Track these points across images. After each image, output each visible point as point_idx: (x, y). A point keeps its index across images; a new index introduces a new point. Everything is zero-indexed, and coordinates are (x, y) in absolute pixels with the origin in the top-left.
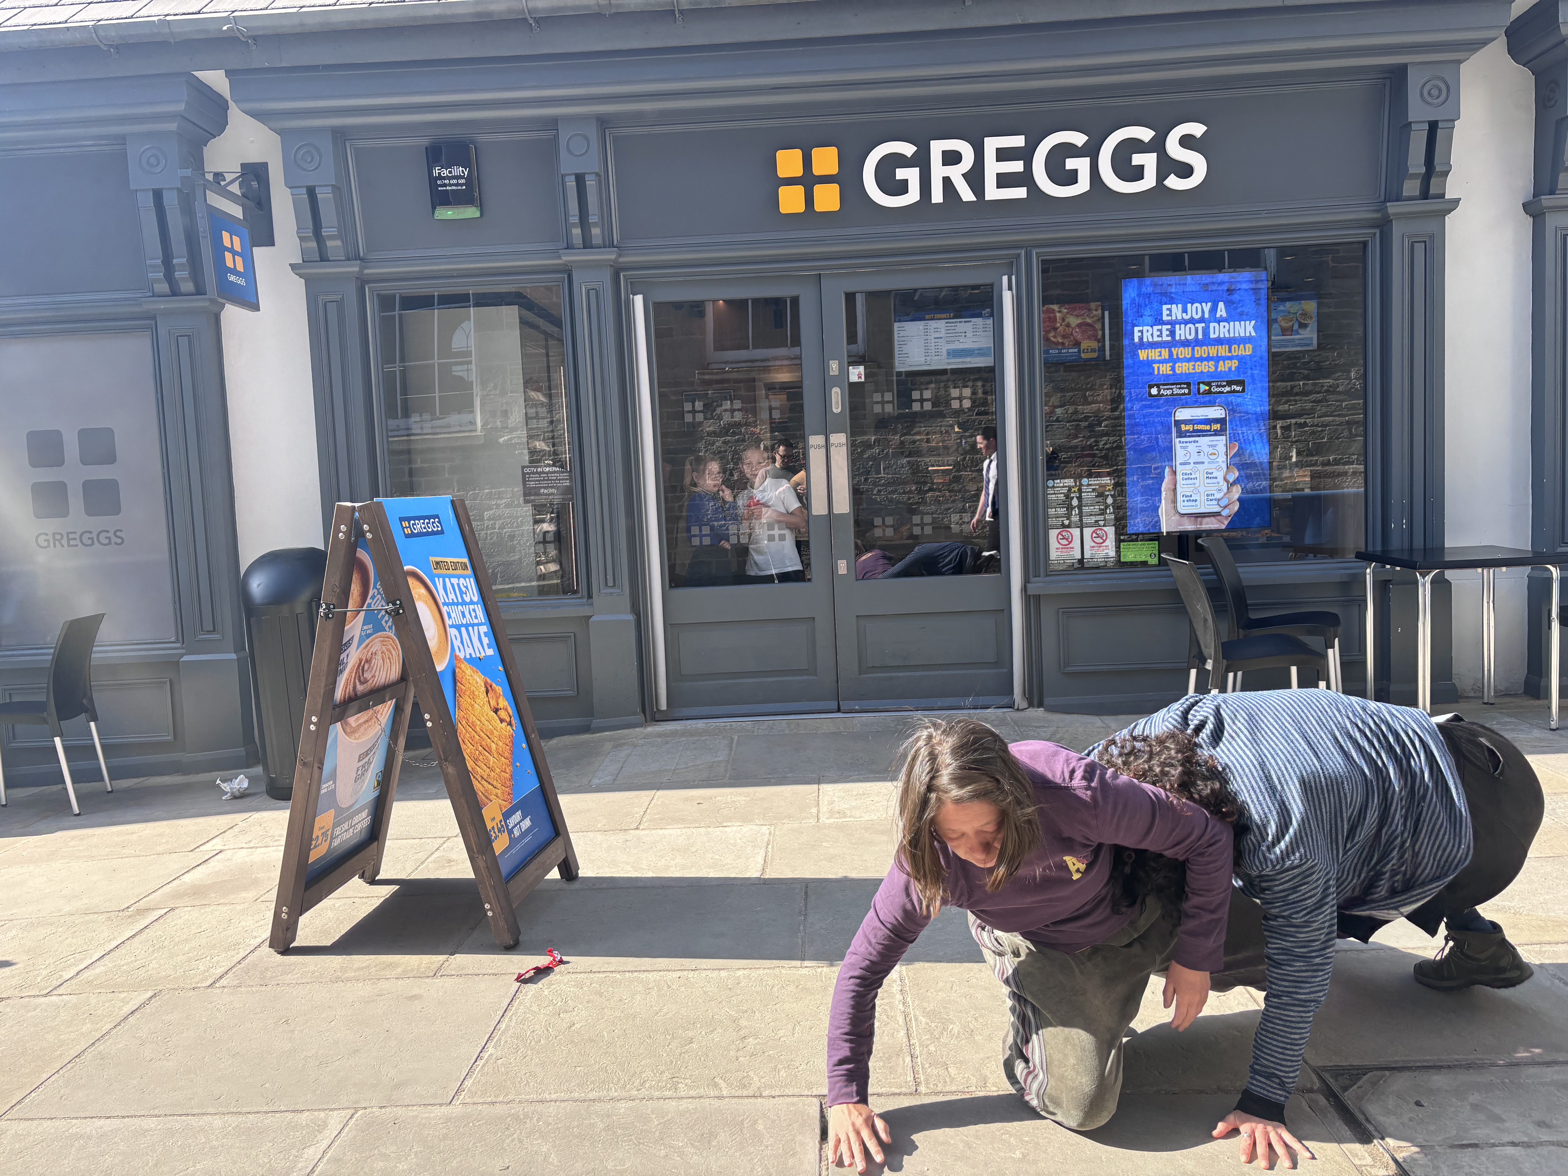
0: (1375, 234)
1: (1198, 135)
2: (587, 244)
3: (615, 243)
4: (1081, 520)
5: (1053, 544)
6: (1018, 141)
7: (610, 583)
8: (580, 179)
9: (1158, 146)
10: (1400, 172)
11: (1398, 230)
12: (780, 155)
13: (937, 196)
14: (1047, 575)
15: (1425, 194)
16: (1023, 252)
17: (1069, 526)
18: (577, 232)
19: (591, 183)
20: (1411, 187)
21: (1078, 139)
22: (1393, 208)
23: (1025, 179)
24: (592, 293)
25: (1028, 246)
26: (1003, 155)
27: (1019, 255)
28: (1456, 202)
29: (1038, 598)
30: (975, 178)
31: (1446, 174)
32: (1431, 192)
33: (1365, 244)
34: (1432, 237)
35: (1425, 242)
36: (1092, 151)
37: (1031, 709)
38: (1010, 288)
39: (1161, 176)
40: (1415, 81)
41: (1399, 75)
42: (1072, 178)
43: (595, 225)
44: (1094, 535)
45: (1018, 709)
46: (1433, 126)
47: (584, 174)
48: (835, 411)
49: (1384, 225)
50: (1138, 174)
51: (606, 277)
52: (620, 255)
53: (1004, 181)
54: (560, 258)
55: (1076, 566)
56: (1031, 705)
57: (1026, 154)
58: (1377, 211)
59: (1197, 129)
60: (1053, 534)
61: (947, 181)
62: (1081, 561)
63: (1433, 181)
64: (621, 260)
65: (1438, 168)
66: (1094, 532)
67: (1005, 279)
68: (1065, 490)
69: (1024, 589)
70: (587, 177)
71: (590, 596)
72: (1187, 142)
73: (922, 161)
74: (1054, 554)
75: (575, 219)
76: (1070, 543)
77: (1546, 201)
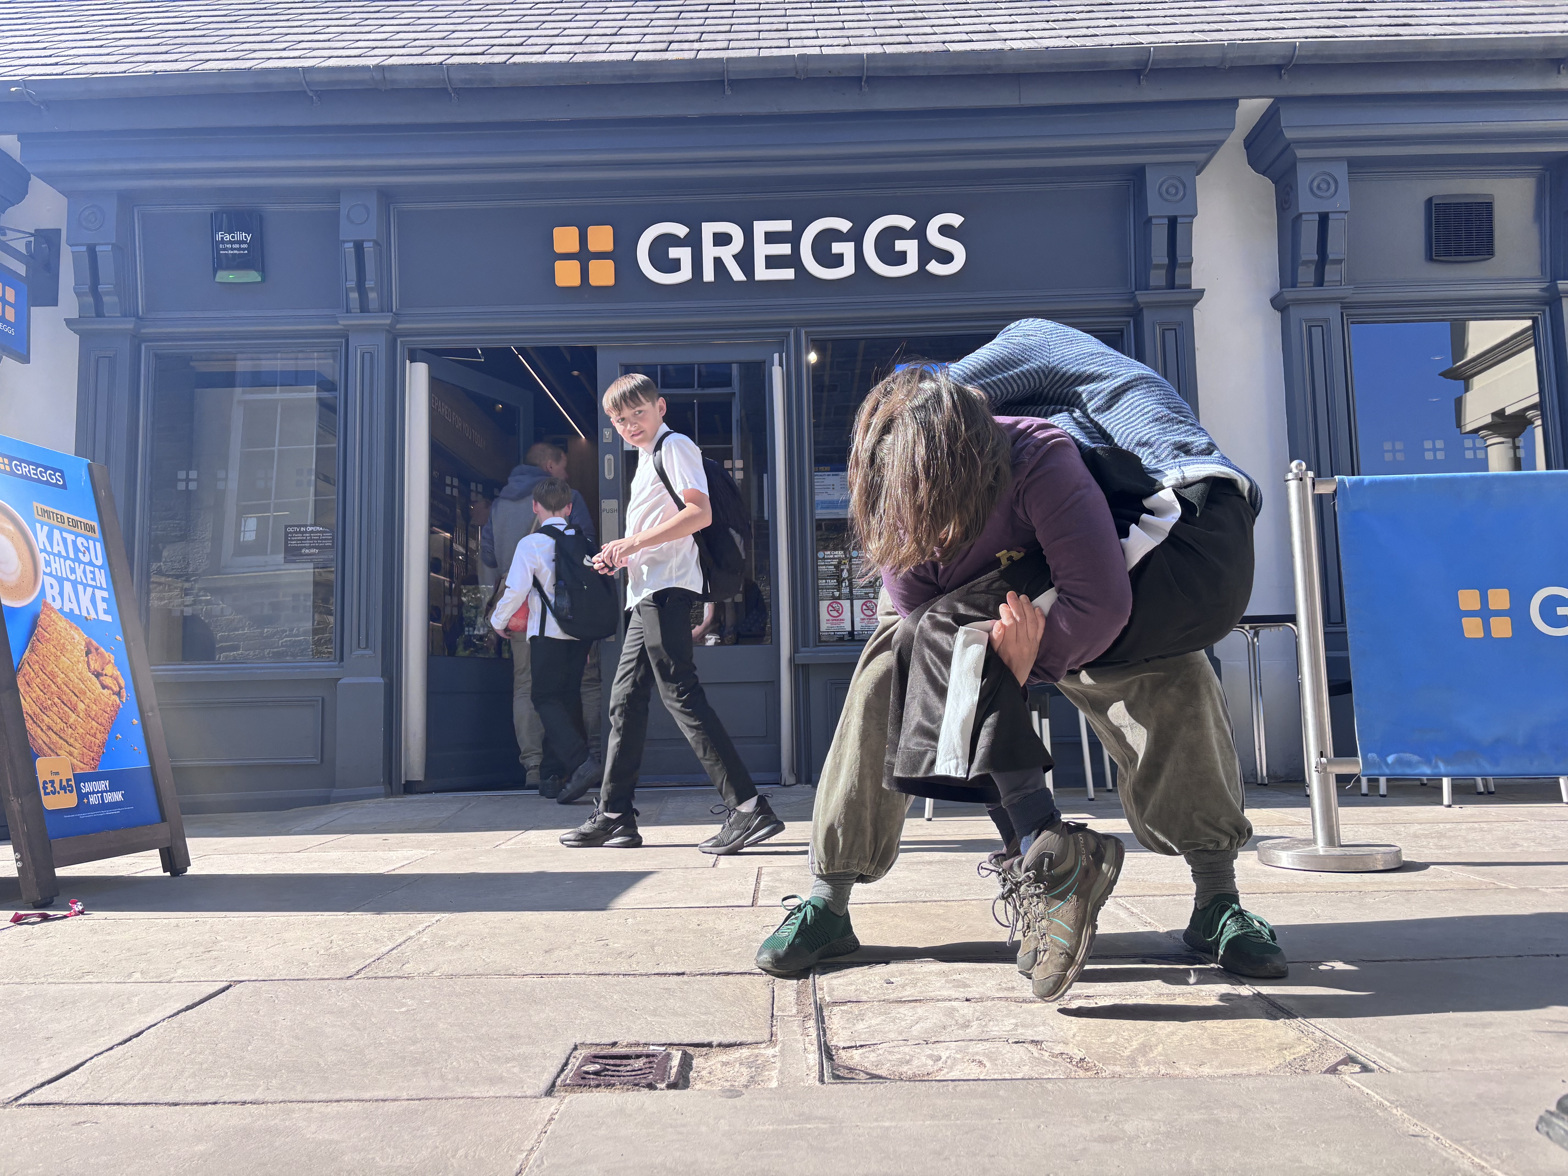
0: (1129, 322)
1: (957, 225)
2: (364, 308)
3: (394, 310)
4: (851, 592)
5: (824, 615)
6: (786, 226)
7: (363, 645)
8: (359, 247)
9: (918, 233)
10: (1145, 263)
11: (1148, 317)
12: (557, 231)
13: (709, 275)
14: (816, 646)
15: (1171, 285)
16: (792, 331)
17: (839, 598)
18: (354, 295)
19: (370, 250)
20: (1158, 277)
21: (844, 225)
22: (1142, 297)
23: (793, 260)
24: (367, 356)
25: (798, 325)
26: (771, 238)
27: (789, 333)
28: (1202, 292)
29: (806, 667)
30: (745, 259)
31: (1189, 265)
32: (1176, 282)
33: (1122, 331)
34: (1180, 324)
35: (1175, 330)
36: (856, 236)
37: (798, 785)
38: (781, 365)
39: (923, 261)
40: (1153, 180)
41: (1138, 174)
42: (837, 261)
43: (372, 289)
44: (864, 607)
45: (785, 785)
46: (1173, 222)
47: (363, 241)
48: (607, 477)
49: (1136, 313)
50: (901, 259)
51: (381, 342)
52: (398, 322)
53: (772, 262)
54: (337, 323)
55: (846, 638)
56: (798, 781)
57: (793, 238)
58: (1130, 300)
59: (955, 220)
60: (824, 605)
61: (718, 262)
62: (851, 633)
63: (1178, 271)
64: (399, 326)
65: (1180, 260)
66: (864, 604)
67: (776, 356)
68: (835, 562)
69: (792, 660)
70: (365, 245)
72: (945, 230)
73: (694, 241)
74: (825, 626)
75: (352, 284)
76: (840, 614)
77: (1290, 294)
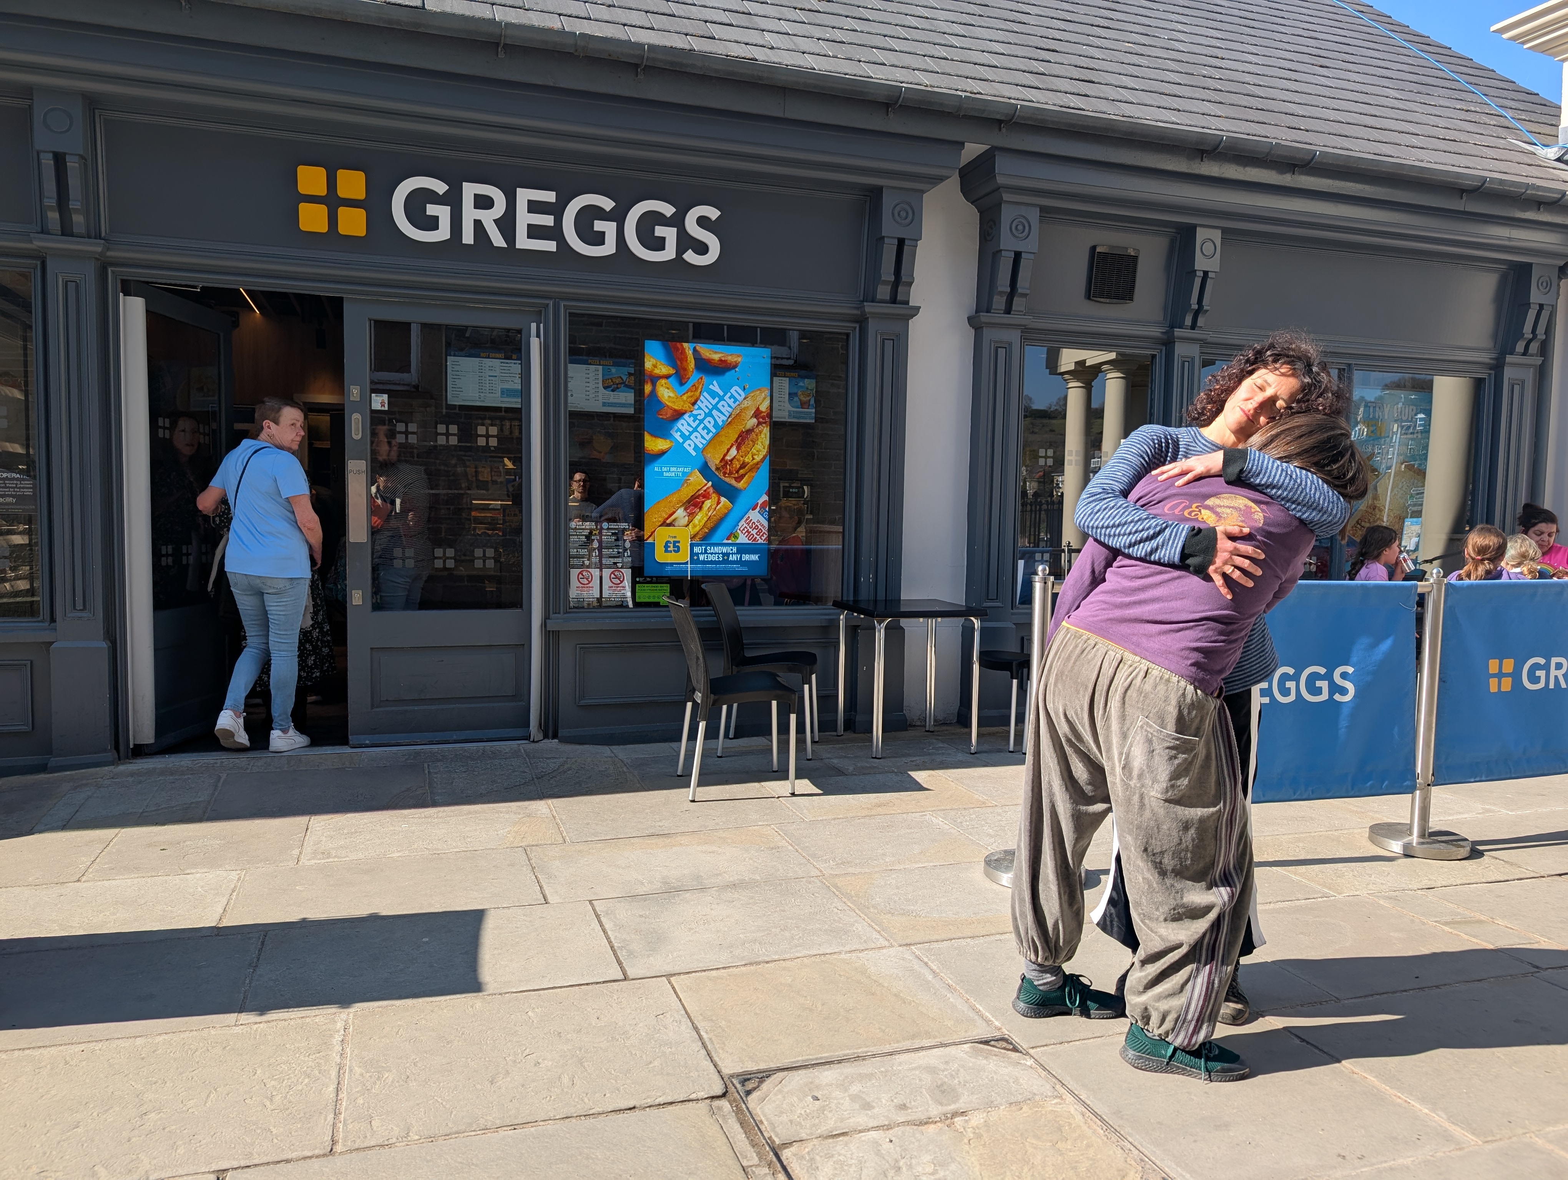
0: (855, 328)
1: (714, 219)
2: (66, 231)
3: (103, 234)
4: (600, 561)
5: (574, 582)
6: (549, 196)
7: (79, 606)
8: (59, 159)
9: (677, 221)
10: (874, 278)
11: (873, 326)
12: (302, 170)
13: (468, 237)
14: (567, 613)
15: (894, 300)
16: (551, 303)
17: (588, 567)
18: (53, 216)
19: (73, 164)
20: (883, 292)
21: (607, 204)
22: (869, 308)
23: (555, 233)
24: (71, 287)
25: (558, 298)
26: (534, 207)
27: (548, 305)
28: (918, 308)
29: (557, 633)
30: (507, 224)
31: (910, 284)
32: (898, 298)
33: (848, 335)
34: (898, 336)
35: (893, 340)
36: (618, 216)
37: (546, 741)
38: (538, 336)
39: (680, 251)
40: (888, 201)
41: (874, 195)
42: (599, 239)
43: (77, 211)
44: (613, 576)
45: (533, 741)
46: (901, 242)
47: (65, 154)
48: (354, 436)
49: (862, 321)
50: (659, 244)
51: (90, 271)
52: (108, 249)
53: (534, 232)
54: (31, 242)
55: (595, 604)
56: (546, 736)
57: (557, 210)
58: (857, 308)
59: (713, 213)
60: (574, 573)
61: (478, 224)
62: (599, 600)
63: (900, 289)
64: (109, 254)
65: (904, 279)
66: (612, 573)
67: (534, 326)
68: (586, 533)
69: (544, 625)
70: (68, 158)
71: (53, 620)
72: (703, 222)
73: (453, 200)
74: (573, 593)
75: (51, 200)
76: (589, 582)
77: (984, 317)
